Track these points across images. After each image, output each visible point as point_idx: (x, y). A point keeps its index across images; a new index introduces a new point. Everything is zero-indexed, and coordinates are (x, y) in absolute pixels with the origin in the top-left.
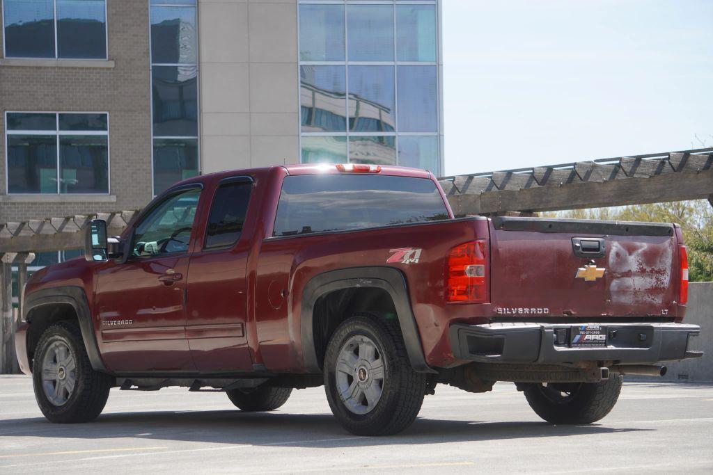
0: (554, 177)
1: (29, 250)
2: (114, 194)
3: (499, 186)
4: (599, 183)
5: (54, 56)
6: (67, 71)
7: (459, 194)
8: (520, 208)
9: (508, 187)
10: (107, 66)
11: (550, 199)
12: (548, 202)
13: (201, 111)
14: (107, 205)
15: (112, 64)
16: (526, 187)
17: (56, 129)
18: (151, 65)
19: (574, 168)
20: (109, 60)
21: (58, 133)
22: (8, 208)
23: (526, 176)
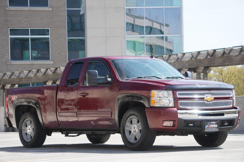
0: (217, 53)
1: (15, 83)
2: (52, 61)
3: (195, 57)
4: (234, 56)
5: (28, 6)
6: (33, 12)
7: (179, 61)
8: (203, 66)
9: (198, 58)
10: (49, 10)
11: (215, 62)
12: (214, 63)
13: (86, 27)
14: (50, 65)
15: (51, 9)
16: (206, 58)
17: (29, 35)
18: (66, 9)
19: (224, 50)
20: (50, 7)
21: (30, 37)
22: (10, 66)
23: (206, 53)
